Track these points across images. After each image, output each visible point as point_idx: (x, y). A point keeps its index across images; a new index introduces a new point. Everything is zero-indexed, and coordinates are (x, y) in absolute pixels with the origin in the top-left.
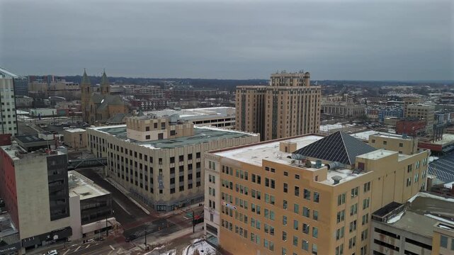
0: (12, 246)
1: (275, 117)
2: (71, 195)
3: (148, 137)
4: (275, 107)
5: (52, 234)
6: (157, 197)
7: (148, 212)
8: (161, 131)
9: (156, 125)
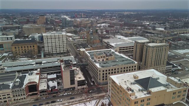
0: (62, 90)
1: (146, 55)
2: (75, 79)
3: (99, 61)
4: (146, 52)
5: (71, 88)
6: (99, 81)
7: (96, 84)
8: (103, 59)
9: (102, 57)
